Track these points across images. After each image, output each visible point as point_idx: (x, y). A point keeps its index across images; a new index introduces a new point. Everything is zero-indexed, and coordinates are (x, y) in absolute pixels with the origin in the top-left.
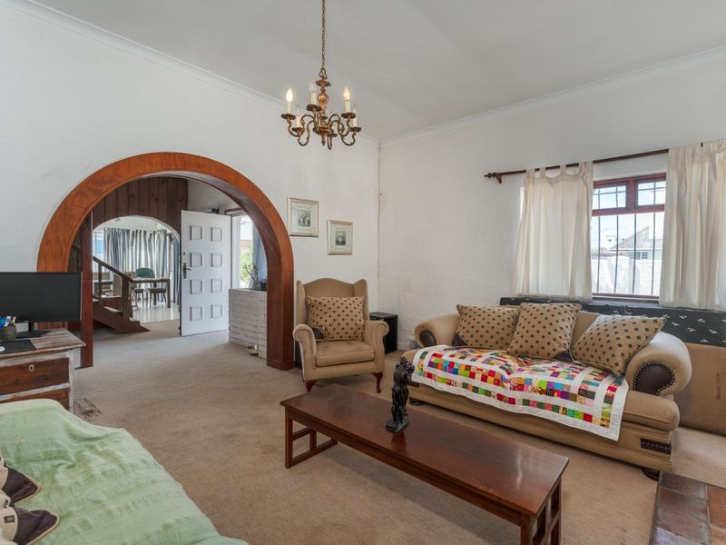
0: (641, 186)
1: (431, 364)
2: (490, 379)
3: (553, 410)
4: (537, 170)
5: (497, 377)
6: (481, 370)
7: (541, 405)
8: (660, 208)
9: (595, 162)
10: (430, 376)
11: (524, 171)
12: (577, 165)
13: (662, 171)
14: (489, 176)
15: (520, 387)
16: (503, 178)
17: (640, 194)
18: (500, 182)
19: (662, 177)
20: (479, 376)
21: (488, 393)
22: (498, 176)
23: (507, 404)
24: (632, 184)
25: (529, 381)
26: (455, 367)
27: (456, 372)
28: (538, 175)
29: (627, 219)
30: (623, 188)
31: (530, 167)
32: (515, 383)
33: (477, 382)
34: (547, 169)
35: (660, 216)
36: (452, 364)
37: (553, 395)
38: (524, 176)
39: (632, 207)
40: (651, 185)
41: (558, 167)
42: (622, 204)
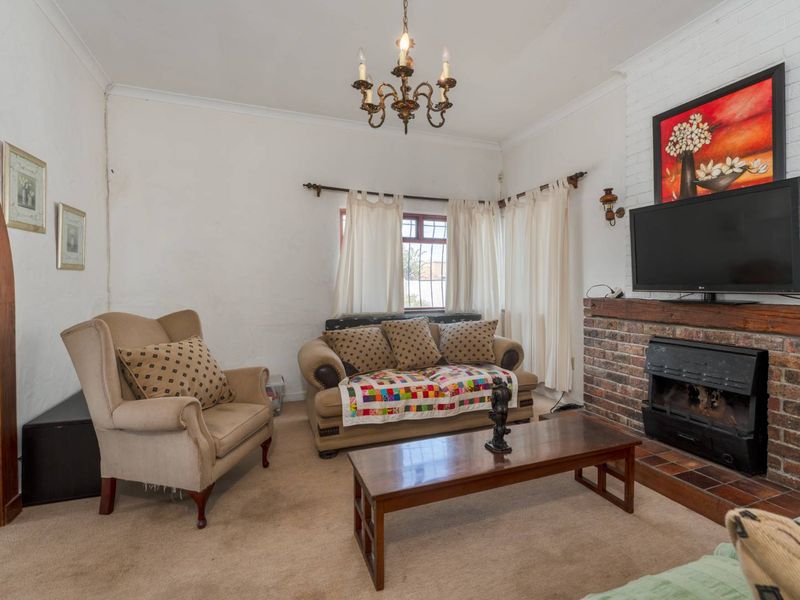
0: (426, 222)
1: (366, 399)
2: (431, 393)
3: (481, 402)
4: (360, 192)
5: (436, 389)
6: (421, 388)
7: (471, 401)
8: (442, 241)
9: (405, 197)
10: (366, 412)
11: (347, 191)
12: (392, 196)
13: (445, 214)
14: (309, 186)
15: (456, 392)
16: (323, 192)
17: (425, 229)
18: (318, 195)
19: (443, 219)
20: (420, 394)
21: (430, 407)
22: (318, 189)
23: (448, 411)
24: (419, 219)
25: (461, 384)
26: (395, 393)
27: (397, 398)
28: (359, 197)
29: (416, 246)
30: (414, 222)
31: (353, 188)
32: (451, 389)
33: (421, 400)
34: (368, 193)
35: (438, 247)
36: (390, 391)
37: (479, 390)
38: (346, 195)
39: (420, 238)
40: (431, 223)
41: (377, 194)
42: (414, 235)
